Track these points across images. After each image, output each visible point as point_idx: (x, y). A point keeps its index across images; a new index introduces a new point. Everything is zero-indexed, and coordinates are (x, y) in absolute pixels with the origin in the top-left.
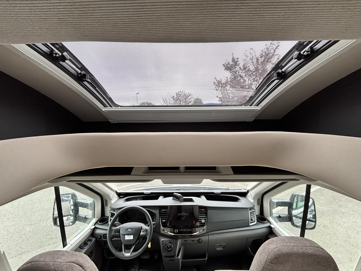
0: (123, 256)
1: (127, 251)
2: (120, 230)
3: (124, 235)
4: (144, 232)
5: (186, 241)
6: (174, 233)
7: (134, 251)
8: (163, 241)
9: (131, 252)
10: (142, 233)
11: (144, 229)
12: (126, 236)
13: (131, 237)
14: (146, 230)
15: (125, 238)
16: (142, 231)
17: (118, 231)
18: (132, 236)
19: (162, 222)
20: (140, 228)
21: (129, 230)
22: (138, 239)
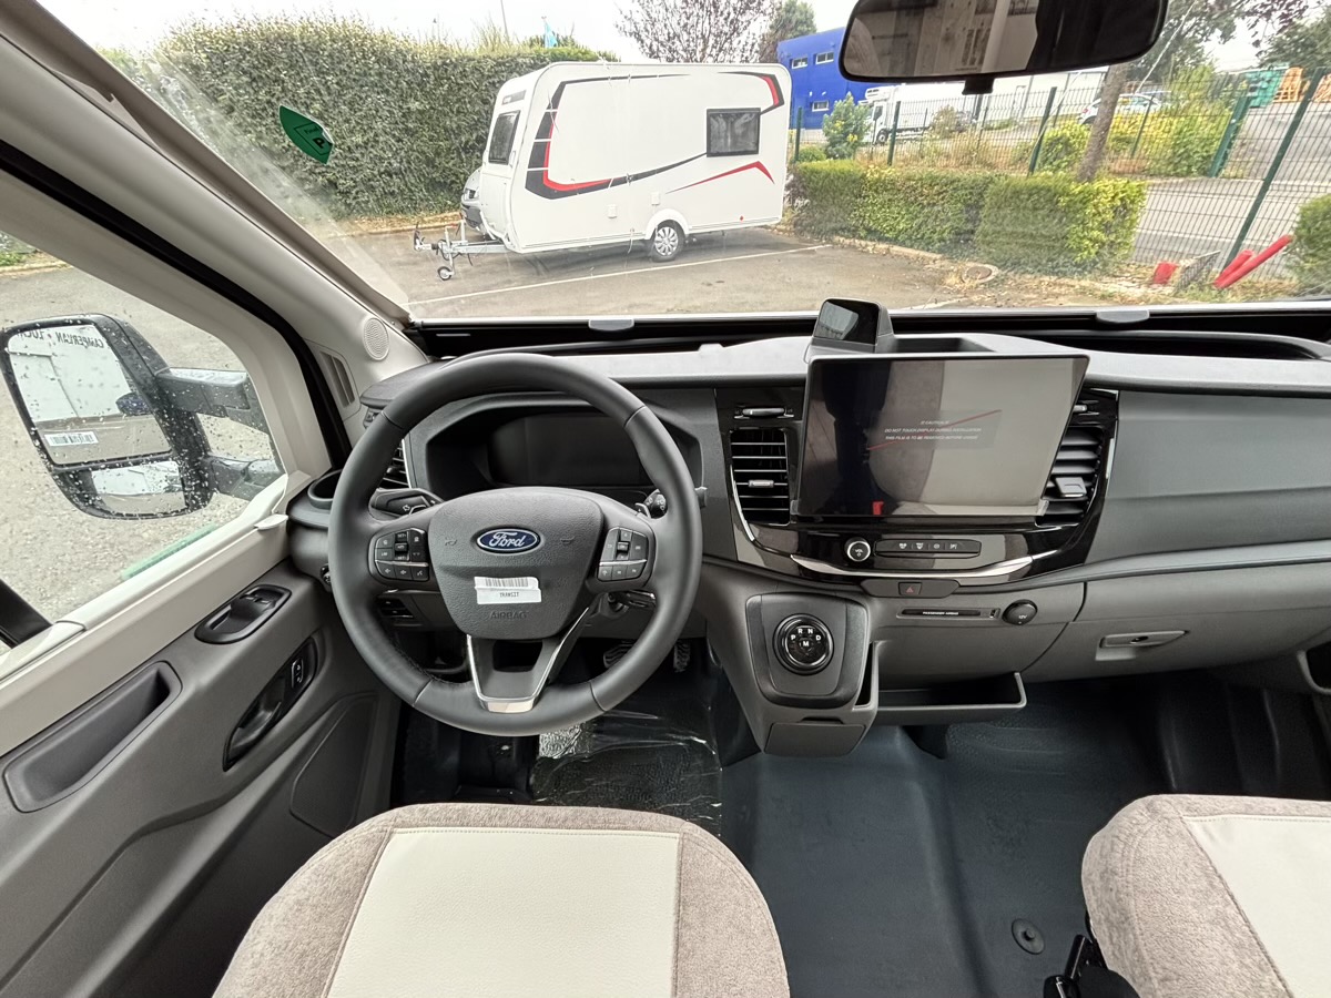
0: (475, 714)
1: (500, 678)
2: (425, 537)
3: (469, 574)
4: (625, 552)
5: (919, 612)
6: (843, 562)
7: (562, 679)
8: (754, 612)
9: (536, 691)
10: (607, 564)
11: (625, 536)
12: (480, 582)
13: (528, 591)
14: (648, 543)
15: (474, 593)
16: (610, 546)
17: (418, 546)
18: (533, 582)
19: (741, 490)
20: (591, 521)
21: (501, 538)
22: (585, 598)
